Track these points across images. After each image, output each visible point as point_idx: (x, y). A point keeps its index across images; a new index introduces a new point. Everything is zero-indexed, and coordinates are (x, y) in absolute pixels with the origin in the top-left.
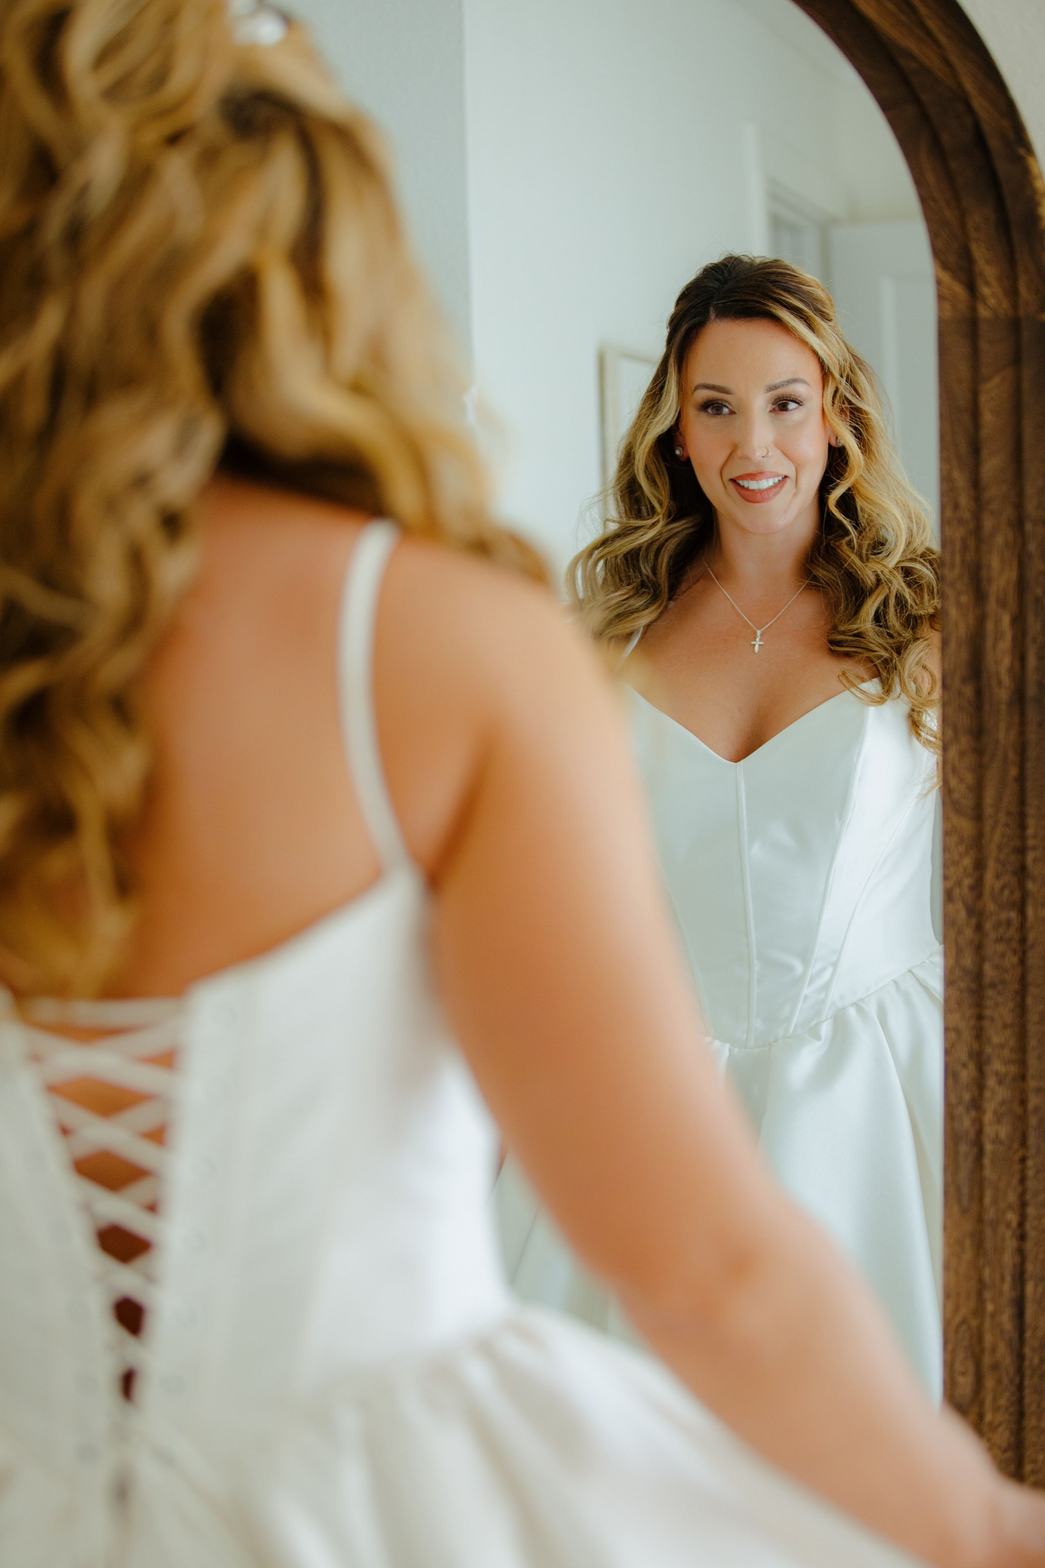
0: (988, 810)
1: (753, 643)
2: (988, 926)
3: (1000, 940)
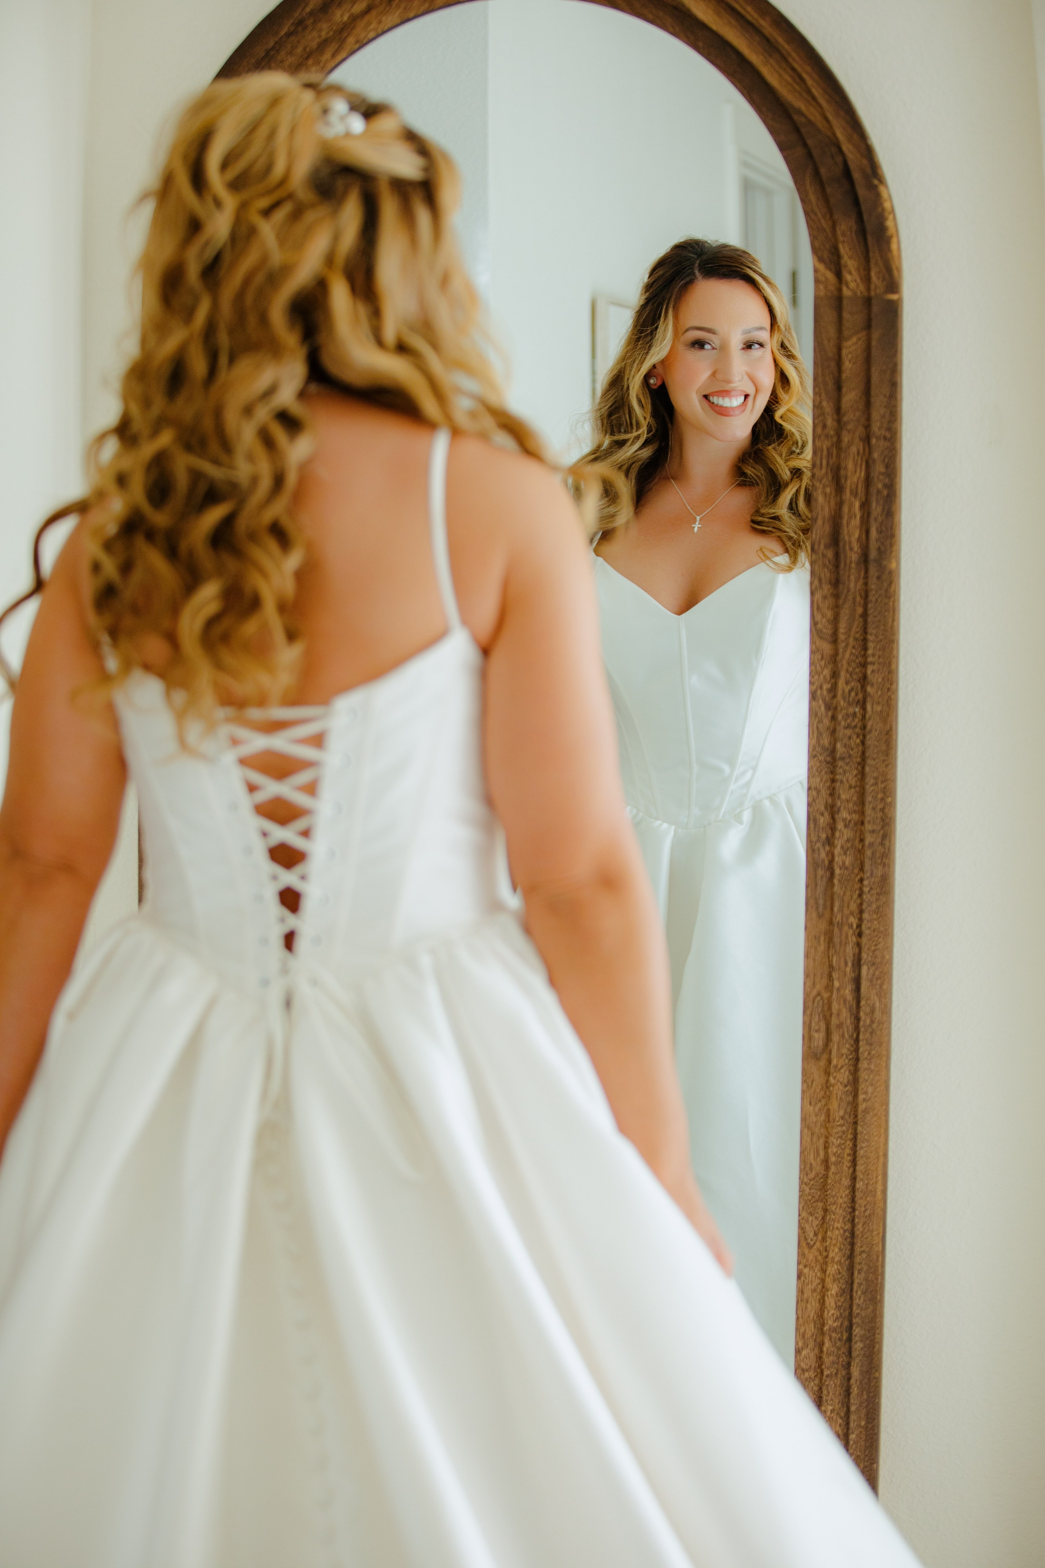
0: (842, 637)
1: (694, 525)
2: (840, 717)
3: (848, 727)
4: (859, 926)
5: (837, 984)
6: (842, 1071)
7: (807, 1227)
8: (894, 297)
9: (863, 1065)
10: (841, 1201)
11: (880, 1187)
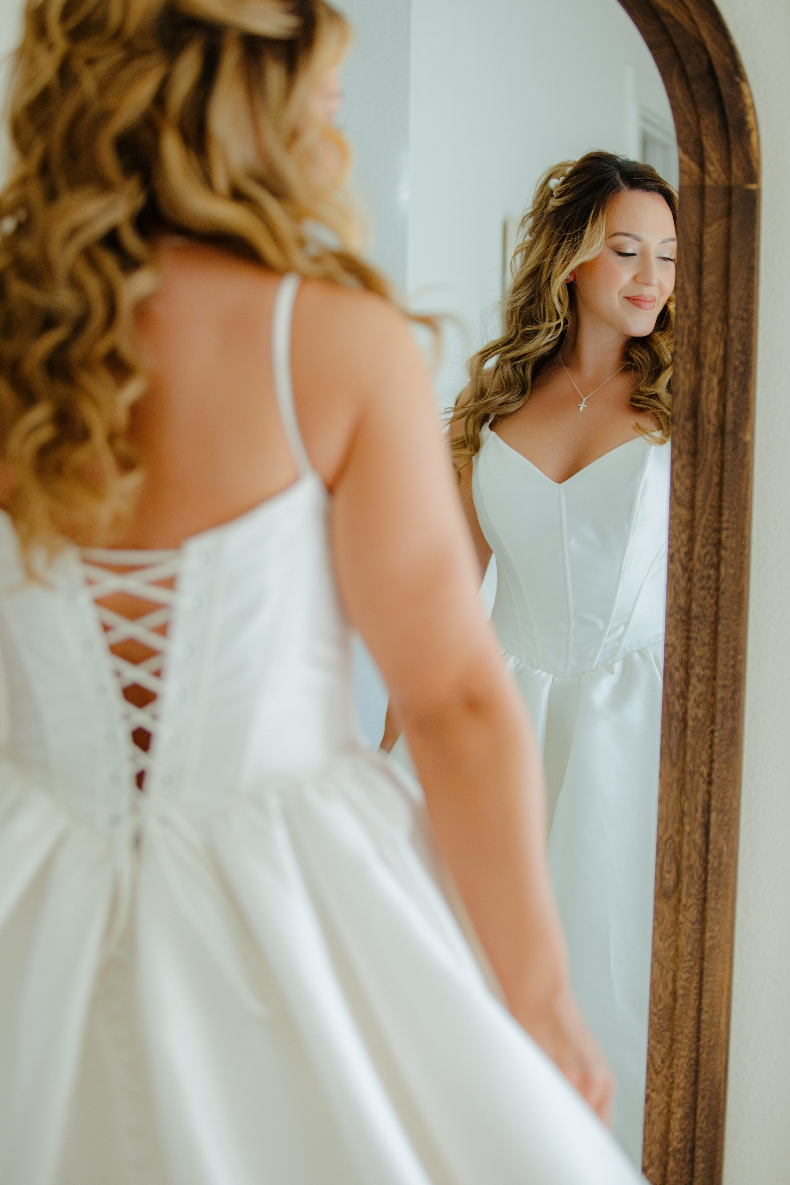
0: (699, 504)
1: (579, 405)
2: (695, 579)
3: (703, 588)
4: (709, 775)
5: (687, 828)
6: (691, 910)
7: (655, 1054)
8: (753, 187)
9: (710, 904)
10: (687, 1031)
11: (723, 1020)
